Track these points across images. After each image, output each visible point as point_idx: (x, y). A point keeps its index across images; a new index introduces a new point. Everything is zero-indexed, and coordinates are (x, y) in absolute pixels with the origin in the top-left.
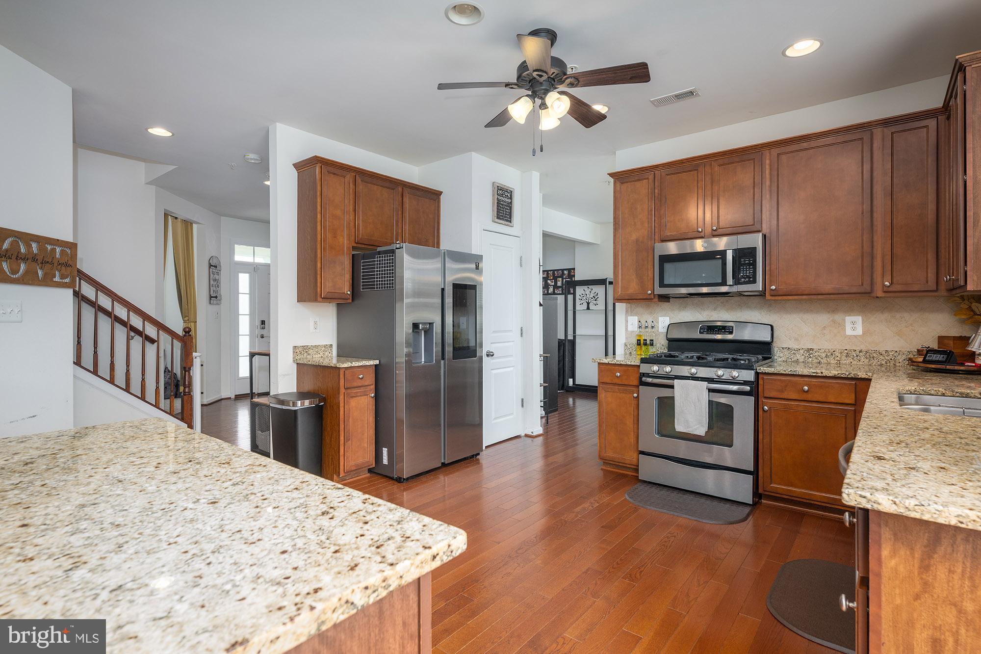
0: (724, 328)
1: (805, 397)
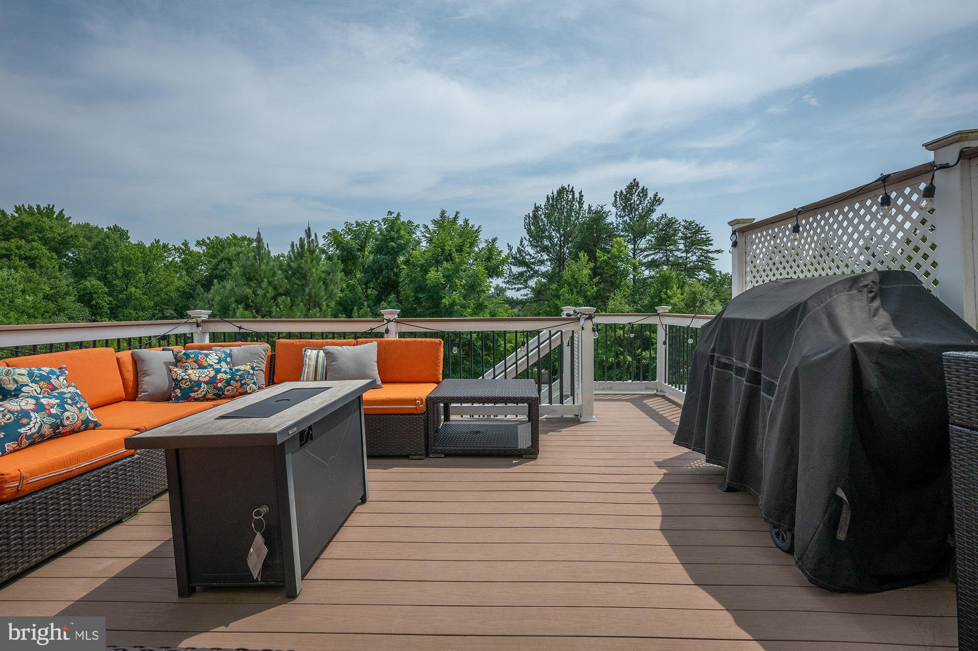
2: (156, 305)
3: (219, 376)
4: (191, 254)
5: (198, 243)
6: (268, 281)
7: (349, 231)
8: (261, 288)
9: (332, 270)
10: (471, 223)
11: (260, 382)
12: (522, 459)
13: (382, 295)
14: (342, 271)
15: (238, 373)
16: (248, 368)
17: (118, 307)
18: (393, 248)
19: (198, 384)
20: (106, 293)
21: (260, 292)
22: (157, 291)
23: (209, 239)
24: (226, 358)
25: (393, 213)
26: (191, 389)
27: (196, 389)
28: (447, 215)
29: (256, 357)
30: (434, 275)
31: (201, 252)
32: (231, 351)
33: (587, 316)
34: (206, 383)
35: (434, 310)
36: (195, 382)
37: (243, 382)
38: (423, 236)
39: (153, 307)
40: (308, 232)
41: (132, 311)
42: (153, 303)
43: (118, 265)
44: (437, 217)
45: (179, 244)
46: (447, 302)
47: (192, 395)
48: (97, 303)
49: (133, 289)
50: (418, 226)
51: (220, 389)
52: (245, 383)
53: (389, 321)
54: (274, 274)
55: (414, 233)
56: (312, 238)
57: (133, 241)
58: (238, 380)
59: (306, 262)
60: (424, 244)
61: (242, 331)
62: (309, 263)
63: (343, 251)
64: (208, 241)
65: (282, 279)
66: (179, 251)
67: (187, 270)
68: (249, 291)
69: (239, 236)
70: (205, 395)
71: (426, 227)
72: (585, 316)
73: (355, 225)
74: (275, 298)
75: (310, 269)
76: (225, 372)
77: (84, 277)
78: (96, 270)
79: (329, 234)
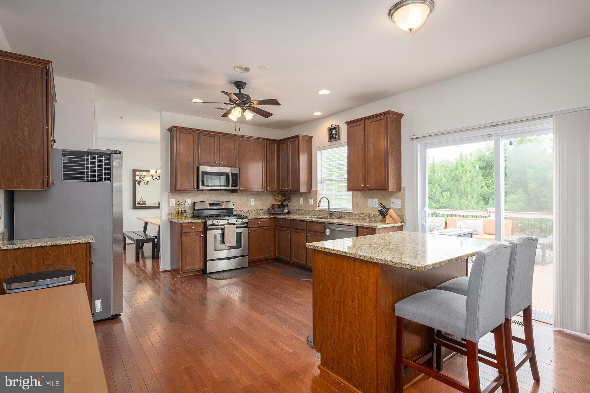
0: (218, 204)
1: (260, 225)
3: (431, 226)
6: (438, 184)
14: (482, 176)
16: (439, 225)
40: (461, 155)
53: (490, 212)
54: (441, 180)
56: (463, 158)
61: (435, 213)
65: (445, 182)
74: (441, 193)
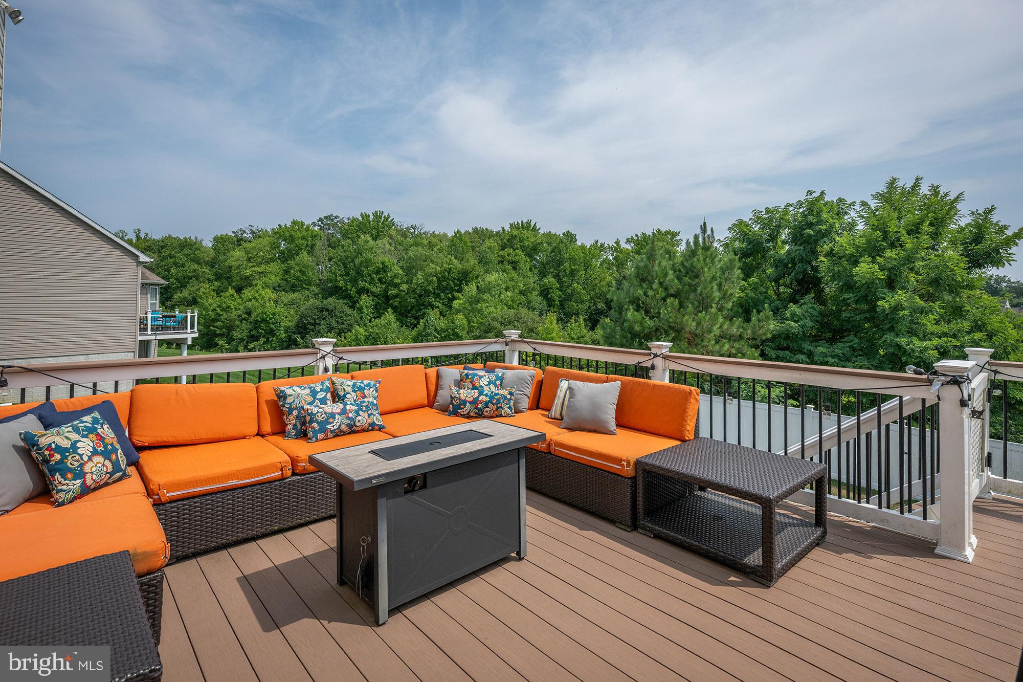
2: (591, 299)
3: (481, 398)
4: (621, 251)
5: (628, 241)
6: (659, 282)
7: (758, 219)
8: (651, 288)
9: (727, 267)
10: (942, 191)
11: (522, 406)
12: (747, 580)
13: (796, 294)
15: (496, 397)
16: (506, 393)
17: (565, 300)
18: (810, 236)
19: (464, 402)
20: (558, 289)
21: (650, 293)
22: (593, 286)
23: (637, 235)
24: (496, 381)
25: (814, 192)
26: (459, 407)
27: (462, 406)
28: (900, 184)
29: (522, 382)
30: (865, 269)
31: (630, 248)
32: (504, 374)
33: (949, 379)
34: (470, 402)
35: (868, 315)
36: (463, 401)
37: (498, 406)
38: (859, 217)
39: (589, 300)
40: (704, 228)
41: (574, 304)
42: (589, 296)
43: (567, 265)
44: (882, 188)
45: (612, 243)
46: (887, 306)
47: (459, 411)
48: (552, 297)
49: (575, 285)
50: (853, 204)
51: (480, 409)
52: (501, 407)
53: (656, 356)
54: (666, 275)
55: (846, 213)
56: (708, 233)
57: (579, 243)
58: (495, 403)
59: (698, 260)
60: (860, 227)
62: (702, 261)
63: (749, 244)
64: (635, 238)
65: (672, 279)
66: (612, 249)
67: (618, 267)
68: (640, 292)
69: (663, 230)
70: (468, 413)
71: (864, 204)
72: (943, 378)
73: (764, 211)
74: (664, 299)
75: (702, 268)
76: (486, 395)
77: (545, 276)
78: (552, 270)
79: (734, 225)
